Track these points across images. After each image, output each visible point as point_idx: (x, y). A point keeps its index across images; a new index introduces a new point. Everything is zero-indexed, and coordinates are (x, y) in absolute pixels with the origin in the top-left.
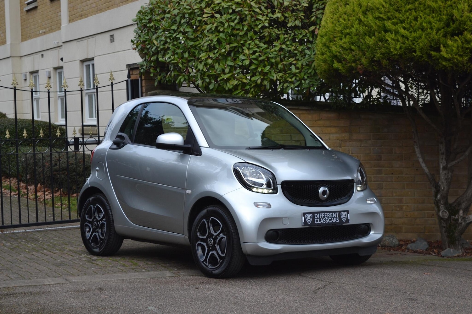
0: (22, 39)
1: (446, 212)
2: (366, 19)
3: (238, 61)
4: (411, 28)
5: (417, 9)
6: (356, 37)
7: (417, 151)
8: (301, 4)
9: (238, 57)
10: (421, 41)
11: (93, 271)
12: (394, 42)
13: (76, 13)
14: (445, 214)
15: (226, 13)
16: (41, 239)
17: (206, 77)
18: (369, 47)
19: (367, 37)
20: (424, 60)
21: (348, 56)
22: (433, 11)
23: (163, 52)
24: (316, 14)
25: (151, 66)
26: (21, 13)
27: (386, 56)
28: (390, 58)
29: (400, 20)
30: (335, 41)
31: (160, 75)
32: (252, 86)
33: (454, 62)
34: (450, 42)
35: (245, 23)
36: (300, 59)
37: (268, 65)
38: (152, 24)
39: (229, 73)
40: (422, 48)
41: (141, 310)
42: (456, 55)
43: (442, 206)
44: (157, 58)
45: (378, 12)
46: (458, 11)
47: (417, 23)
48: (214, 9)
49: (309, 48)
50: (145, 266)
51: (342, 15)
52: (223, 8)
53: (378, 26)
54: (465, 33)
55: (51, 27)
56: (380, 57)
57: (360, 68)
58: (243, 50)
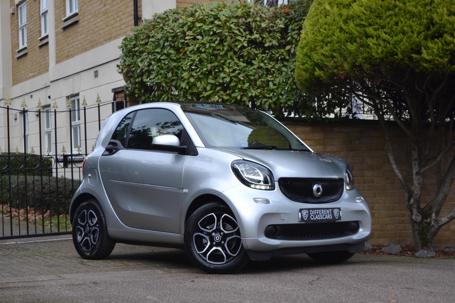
0: (13, 84)
1: (419, 216)
2: (347, 27)
3: (218, 79)
4: (392, 33)
5: (398, 15)
6: (337, 45)
7: (391, 158)
8: (278, 25)
9: (219, 75)
10: (402, 45)
11: (86, 270)
12: (375, 47)
13: (62, 54)
14: (418, 218)
15: (207, 35)
16: (32, 248)
17: (189, 95)
18: (350, 53)
19: (349, 44)
20: (405, 62)
21: (330, 62)
22: (413, 15)
23: (147, 73)
24: (291, 34)
25: (136, 88)
26: (12, 61)
27: (367, 61)
28: (372, 62)
29: (381, 25)
30: (316, 50)
31: (144, 96)
32: (233, 102)
33: (435, 64)
34: (430, 45)
35: (225, 44)
36: (277, 76)
37: (247, 83)
38: (137, 49)
39: (210, 90)
40: (403, 51)
41: (140, 299)
42: (436, 57)
43: (415, 209)
44: (142, 80)
45: (359, 20)
46: (437, 15)
47: (398, 28)
48: (196, 32)
49: (285, 66)
50: (136, 266)
51: (323, 25)
52: (204, 31)
53: (359, 32)
54: (445, 35)
55: (39, 70)
56: (362, 61)
57: (342, 74)
58: (223, 68)
